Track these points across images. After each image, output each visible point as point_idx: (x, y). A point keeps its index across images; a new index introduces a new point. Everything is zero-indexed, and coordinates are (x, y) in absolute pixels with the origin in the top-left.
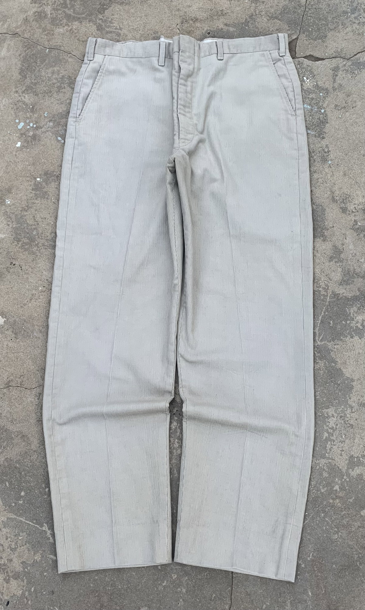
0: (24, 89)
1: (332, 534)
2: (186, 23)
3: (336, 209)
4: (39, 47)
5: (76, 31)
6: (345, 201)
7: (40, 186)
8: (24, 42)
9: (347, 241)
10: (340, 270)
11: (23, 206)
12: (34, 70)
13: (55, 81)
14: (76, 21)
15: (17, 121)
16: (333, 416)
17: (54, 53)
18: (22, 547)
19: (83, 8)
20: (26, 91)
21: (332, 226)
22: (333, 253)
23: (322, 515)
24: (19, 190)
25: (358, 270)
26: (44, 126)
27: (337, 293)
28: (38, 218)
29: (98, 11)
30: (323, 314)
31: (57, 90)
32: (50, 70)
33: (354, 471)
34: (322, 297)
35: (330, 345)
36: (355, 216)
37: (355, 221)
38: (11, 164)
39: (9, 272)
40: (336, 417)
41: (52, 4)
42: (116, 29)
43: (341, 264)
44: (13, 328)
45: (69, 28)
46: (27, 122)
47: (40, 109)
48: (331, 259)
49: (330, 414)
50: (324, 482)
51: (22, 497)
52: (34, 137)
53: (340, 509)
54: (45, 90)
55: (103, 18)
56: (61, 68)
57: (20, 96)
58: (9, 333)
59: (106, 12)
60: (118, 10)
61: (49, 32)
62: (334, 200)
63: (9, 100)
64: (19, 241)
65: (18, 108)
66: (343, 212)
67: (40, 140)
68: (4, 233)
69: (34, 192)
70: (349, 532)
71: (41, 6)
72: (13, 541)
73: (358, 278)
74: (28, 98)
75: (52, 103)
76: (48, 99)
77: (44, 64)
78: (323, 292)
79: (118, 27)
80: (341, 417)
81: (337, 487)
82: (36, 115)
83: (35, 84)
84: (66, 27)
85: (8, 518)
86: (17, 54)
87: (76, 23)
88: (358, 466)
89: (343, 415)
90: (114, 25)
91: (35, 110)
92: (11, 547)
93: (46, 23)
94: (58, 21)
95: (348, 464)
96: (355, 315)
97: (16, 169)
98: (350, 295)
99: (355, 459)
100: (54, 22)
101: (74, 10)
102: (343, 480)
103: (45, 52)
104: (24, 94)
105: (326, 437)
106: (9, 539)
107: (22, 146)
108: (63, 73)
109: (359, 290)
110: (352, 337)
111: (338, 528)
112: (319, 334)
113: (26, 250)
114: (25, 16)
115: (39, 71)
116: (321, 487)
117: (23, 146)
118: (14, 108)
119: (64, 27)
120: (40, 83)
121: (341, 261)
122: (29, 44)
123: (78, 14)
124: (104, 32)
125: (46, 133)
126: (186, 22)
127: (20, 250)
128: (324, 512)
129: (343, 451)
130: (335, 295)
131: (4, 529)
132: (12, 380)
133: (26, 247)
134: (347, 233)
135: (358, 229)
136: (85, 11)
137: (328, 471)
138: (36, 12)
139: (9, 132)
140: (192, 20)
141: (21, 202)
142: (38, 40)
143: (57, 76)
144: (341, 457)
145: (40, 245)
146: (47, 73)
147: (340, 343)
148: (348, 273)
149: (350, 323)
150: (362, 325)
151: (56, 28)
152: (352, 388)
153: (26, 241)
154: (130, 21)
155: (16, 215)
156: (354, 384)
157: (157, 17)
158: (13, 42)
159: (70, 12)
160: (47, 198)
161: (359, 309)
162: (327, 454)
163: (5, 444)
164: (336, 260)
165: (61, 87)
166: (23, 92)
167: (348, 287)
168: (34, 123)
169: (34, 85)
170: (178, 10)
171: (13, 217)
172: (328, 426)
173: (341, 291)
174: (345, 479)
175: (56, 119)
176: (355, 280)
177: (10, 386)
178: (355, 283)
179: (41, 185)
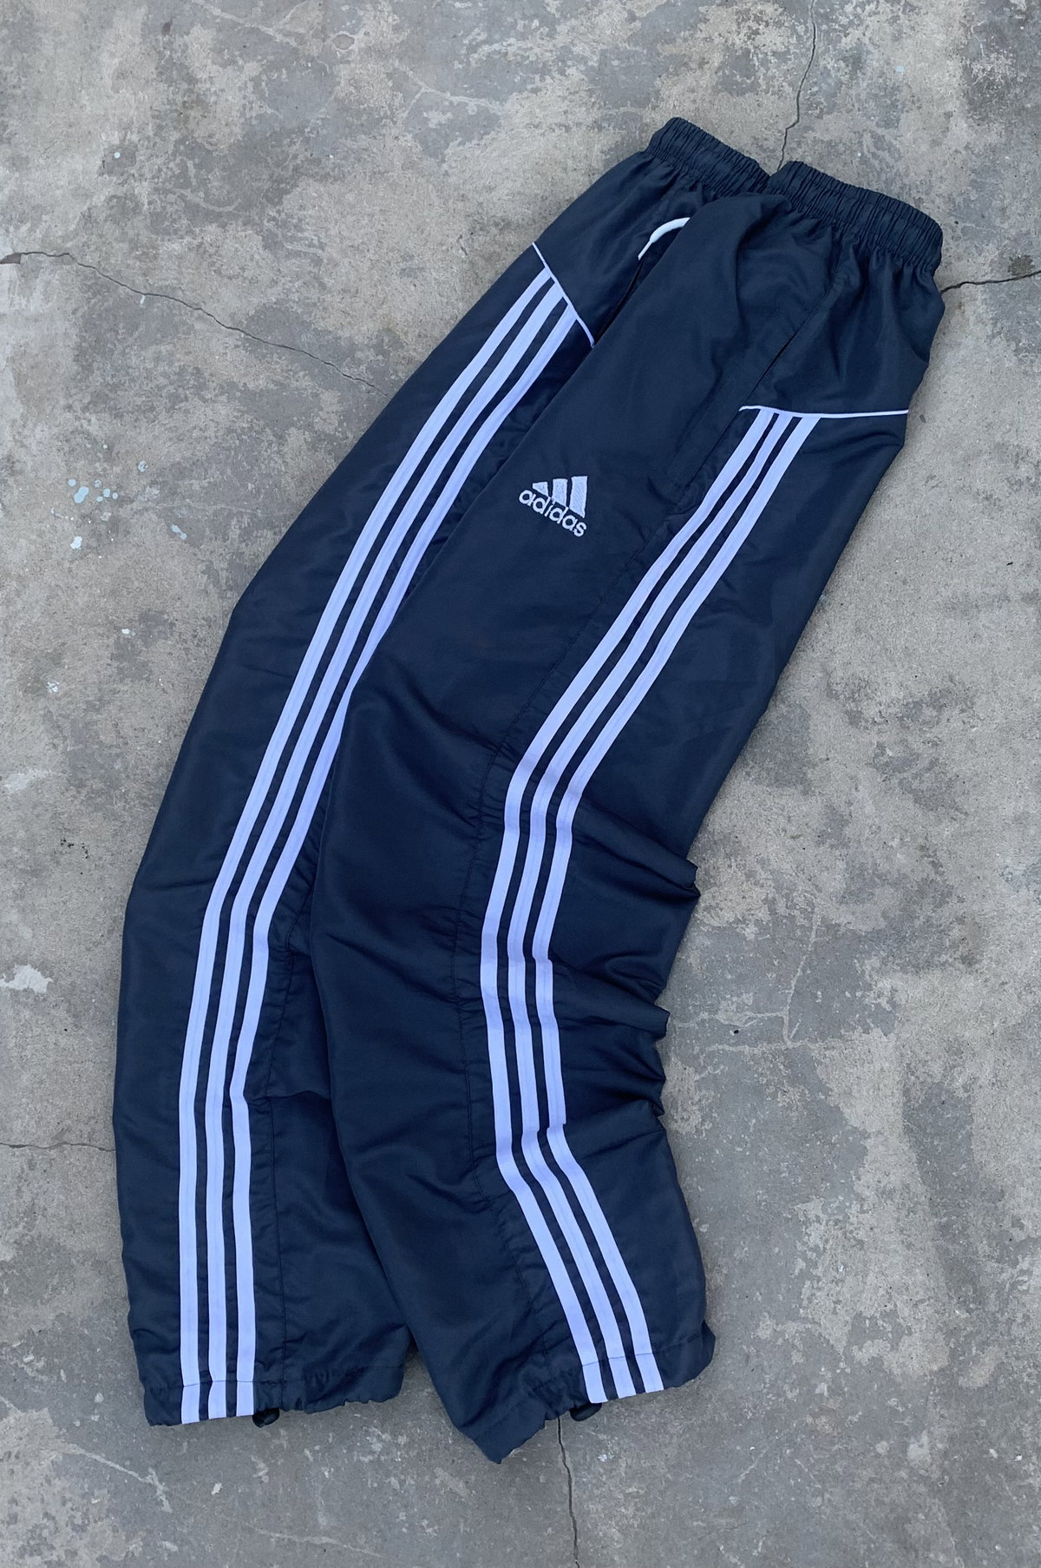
0: (86, 401)
1: (808, 1496)
2: (481, 233)
3: (835, 715)
4: (121, 290)
5: (212, 250)
6: (857, 695)
7: (129, 648)
8: (86, 278)
9: (859, 795)
10: (841, 865)
11: (91, 698)
12: (112, 351)
13: (162, 381)
14: (211, 223)
15: (72, 483)
16: (818, 1220)
17: (160, 306)
18: (100, 1523)
19: (228, 187)
20: (91, 406)
21: (824, 757)
22: (825, 825)
23: (788, 1451)
24: (80, 660)
25: (884, 867)
26: (137, 495)
27: (833, 922)
28: (127, 731)
29: (266, 196)
30: (799, 973)
31: (169, 405)
32: (150, 352)
33: (864, 1350)
34: (799, 933)
35: (815, 1049)
36: (880, 731)
37: (881, 746)
38: (60, 593)
39: (58, 863)
40: (824, 1223)
41: (153, 178)
42: (309, 246)
43: (844, 851)
44: (69, 1002)
45: (196, 242)
46: (96, 486)
47: (127, 452)
48: (821, 838)
49: (812, 1216)
50: (794, 1376)
51: (96, 1405)
52: (114, 525)
53: (828, 1439)
54: (139, 403)
55: (277, 215)
56: (178, 346)
57: (78, 418)
58: (61, 1013)
59: (285, 202)
60: (315, 195)
61: (145, 250)
62: (831, 693)
63: (50, 428)
64: (81, 785)
65: (73, 450)
66: (851, 724)
67: (129, 533)
68: (44, 767)
69: (115, 664)
70: (849, 1491)
71: (125, 182)
72: (77, 1509)
73: (883, 885)
74: (95, 425)
75: (155, 437)
76: (147, 429)
77: (136, 334)
78: (801, 921)
79: (316, 242)
80: (837, 1222)
81: (823, 1388)
82: (117, 469)
83: (115, 388)
84: (187, 239)
85: (65, 1455)
86: (69, 309)
87: (212, 228)
88: (873, 1339)
89: (841, 1218)
90: (306, 234)
91: (114, 455)
92: (73, 1523)
93: (138, 227)
94: (166, 223)
95: (851, 1333)
96: (876, 978)
97: (72, 605)
98: (863, 928)
99: (867, 1321)
100: (158, 222)
101: (206, 194)
102: (838, 1371)
103: (138, 305)
104: (87, 414)
105: (801, 1270)
106: (69, 1505)
107: (86, 547)
108: (182, 359)
109: (884, 915)
110: (867, 1031)
111: (823, 1482)
112: (790, 1020)
113: (97, 808)
114: (85, 208)
115: (123, 354)
116: (786, 1387)
117: (88, 547)
118: (63, 449)
119: (182, 238)
120: (127, 384)
121: (846, 845)
122: (98, 284)
123: (219, 203)
124: (281, 253)
125: (142, 515)
126: (481, 229)
127: (83, 808)
128: (791, 1443)
129: (838, 1302)
130: (830, 928)
131: (56, 1481)
132: (69, 1130)
133: (99, 800)
134: (861, 774)
135: (887, 764)
136: (233, 195)
137: (804, 1351)
138: (114, 196)
139: (52, 512)
140: (496, 225)
141: (86, 689)
142: (119, 272)
143: (167, 368)
144: (834, 1317)
145: (132, 795)
146: (140, 359)
147: (837, 1043)
148: (861, 875)
149: (863, 996)
150: (891, 1002)
151: (163, 240)
152: (864, 1152)
153: (97, 785)
154: (343, 226)
155: (74, 721)
156: (869, 1143)
157: (411, 217)
158: (57, 277)
159: (198, 198)
160: (148, 680)
161: (884, 962)
162: (801, 1311)
163: (55, 1281)
164: (833, 842)
165: (178, 396)
166: (87, 407)
167: (860, 908)
168: (114, 487)
169: (111, 391)
170: (463, 198)
171: (67, 725)
172: (805, 1244)
173: (843, 917)
174: (843, 1370)
175: (166, 479)
176: (877, 891)
177: (66, 1143)
178: (876, 899)
179: (133, 646)
